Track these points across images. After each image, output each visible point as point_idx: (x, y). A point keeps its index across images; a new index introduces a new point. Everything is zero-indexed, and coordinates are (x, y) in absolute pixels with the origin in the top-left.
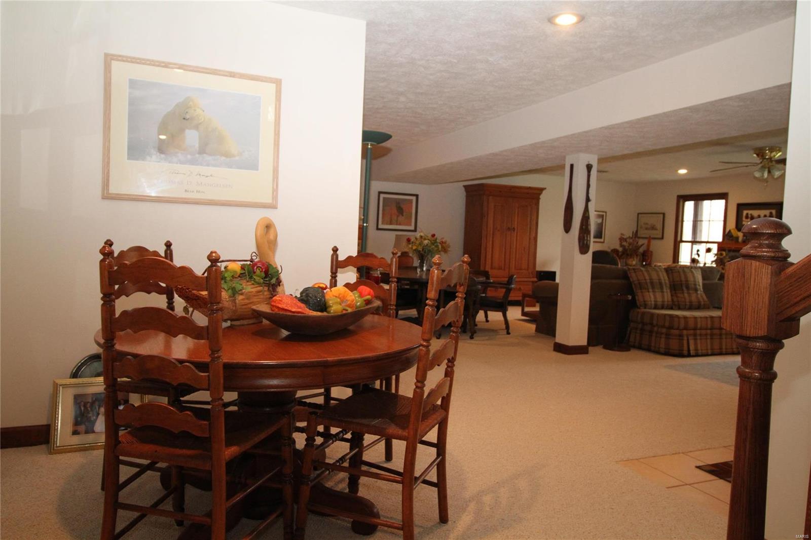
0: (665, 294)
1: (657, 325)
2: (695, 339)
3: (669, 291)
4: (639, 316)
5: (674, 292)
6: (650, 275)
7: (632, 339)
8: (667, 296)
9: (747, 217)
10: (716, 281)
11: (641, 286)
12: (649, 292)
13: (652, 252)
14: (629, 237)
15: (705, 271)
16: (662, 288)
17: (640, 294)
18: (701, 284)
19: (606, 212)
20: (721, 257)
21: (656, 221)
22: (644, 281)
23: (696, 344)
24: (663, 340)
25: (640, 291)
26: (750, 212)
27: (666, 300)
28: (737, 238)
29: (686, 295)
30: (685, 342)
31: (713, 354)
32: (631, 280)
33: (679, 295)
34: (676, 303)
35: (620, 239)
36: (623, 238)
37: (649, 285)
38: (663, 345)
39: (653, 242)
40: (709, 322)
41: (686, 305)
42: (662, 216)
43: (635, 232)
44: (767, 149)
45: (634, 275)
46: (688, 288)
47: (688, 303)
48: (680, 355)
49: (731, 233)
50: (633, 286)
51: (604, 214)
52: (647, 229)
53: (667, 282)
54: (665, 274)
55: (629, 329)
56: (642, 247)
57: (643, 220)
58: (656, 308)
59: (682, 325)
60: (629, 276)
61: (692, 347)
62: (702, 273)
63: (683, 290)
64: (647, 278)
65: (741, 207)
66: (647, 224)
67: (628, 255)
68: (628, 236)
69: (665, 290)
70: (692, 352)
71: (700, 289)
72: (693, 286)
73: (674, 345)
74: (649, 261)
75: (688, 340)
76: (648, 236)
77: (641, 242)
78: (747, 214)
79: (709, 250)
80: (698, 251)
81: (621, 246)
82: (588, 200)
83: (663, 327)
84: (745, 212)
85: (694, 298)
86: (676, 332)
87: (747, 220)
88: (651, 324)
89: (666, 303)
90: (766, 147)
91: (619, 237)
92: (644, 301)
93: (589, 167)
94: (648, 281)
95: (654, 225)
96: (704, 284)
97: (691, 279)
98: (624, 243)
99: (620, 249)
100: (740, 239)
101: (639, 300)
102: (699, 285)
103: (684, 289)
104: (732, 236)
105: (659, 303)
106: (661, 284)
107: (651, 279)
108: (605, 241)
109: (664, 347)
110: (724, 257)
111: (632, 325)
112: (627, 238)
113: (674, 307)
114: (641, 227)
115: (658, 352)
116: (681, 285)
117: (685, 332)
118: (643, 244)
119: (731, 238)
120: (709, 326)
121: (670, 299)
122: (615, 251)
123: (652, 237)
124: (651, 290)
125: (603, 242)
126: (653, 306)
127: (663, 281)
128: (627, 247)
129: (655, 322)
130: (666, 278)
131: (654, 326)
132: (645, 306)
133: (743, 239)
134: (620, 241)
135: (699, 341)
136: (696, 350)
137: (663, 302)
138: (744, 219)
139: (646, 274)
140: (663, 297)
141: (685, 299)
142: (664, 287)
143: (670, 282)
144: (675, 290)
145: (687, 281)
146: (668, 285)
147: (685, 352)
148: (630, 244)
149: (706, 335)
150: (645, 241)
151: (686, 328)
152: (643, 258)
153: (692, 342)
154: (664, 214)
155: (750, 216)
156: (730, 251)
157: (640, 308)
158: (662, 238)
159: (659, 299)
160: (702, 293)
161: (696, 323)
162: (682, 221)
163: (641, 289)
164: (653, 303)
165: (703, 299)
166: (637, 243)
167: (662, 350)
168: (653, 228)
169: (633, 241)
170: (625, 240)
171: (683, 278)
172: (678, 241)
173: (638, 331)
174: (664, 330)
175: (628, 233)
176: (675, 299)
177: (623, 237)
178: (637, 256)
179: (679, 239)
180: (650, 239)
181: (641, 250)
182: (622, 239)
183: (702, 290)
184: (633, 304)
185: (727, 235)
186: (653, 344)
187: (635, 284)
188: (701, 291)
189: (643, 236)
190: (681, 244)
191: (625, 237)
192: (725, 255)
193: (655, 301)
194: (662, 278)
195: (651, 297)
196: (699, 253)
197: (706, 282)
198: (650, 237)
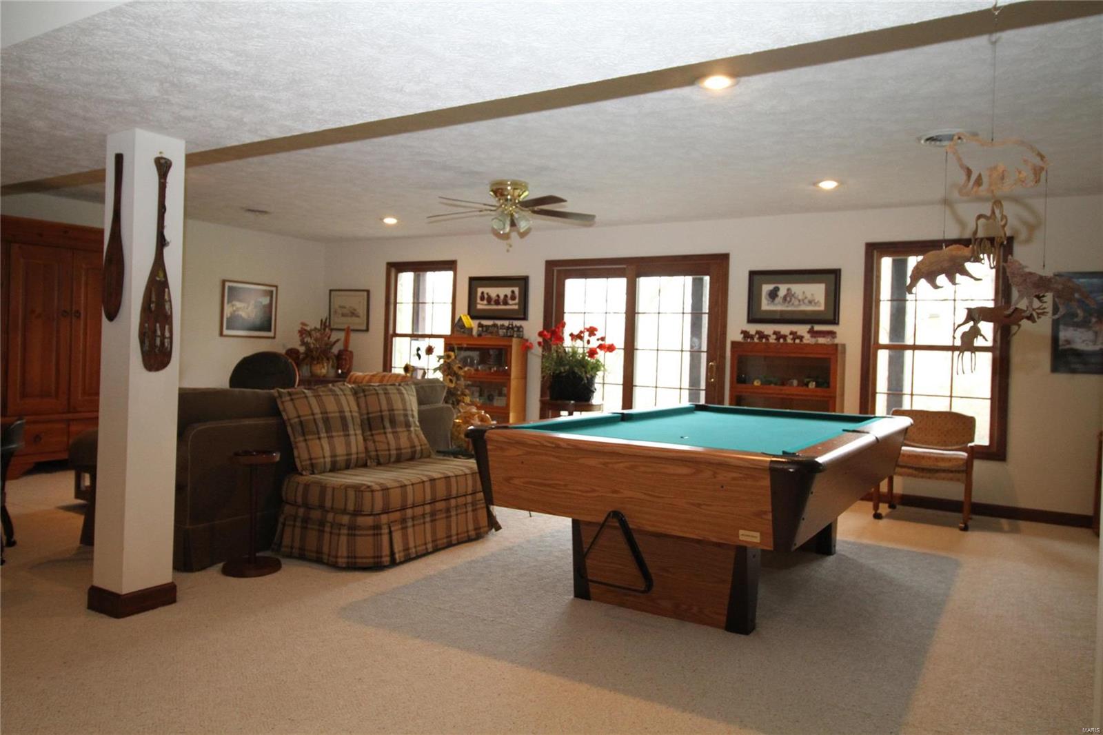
0: (353, 438)
1: (332, 508)
2: (404, 528)
3: (359, 432)
4: (300, 489)
5: (369, 433)
6: (321, 404)
7: (286, 541)
8: (356, 441)
9: (482, 298)
10: (441, 404)
11: (303, 428)
12: (319, 438)
13: (351, 352)
14: (316, 329)
15: (422, 387)
16: (345, 427)
17: (302, 445)
18: (416, 414)
19: (276, 287)
20: (448, 361)
21: (357, 303)
22: (311, 417)
23: (405, 537)
24: (344, 539)
25: (301, 439)
26: (486, 290)
27: (354, 450)
28: (471, 329)
29: (390, 436)
30: (385, 539)
31: (436, 550)
32: (285, 417)
33: (377, 438)
34: (373, 453)
35: (300, 332)
36: (305, 330)
37: (321, 425)
38: (343, 551)
39: (353, 336)
40: (428, 491)
41: (390, 455)
42: (365, 293)
43: (324, 320)
44: (509, 183)
45: (289, 406)
46: (393, 422)
47: (394, 452)
48: (376, 566)
49: (462, 322)
50: (289, 429)
51: (274, 289)
52: (343, 315)
53: (356, 414)
54: (352, 399)
55: (281, 520)
56: (337, 345)
57: (339, 301)
58: (334, 468)
59: (379, 506)
60: (281, 408)
61: (398, 547)
62: (417, 391)
63: (384, 428)
64: (317, 410)
65: (475, 282)
66: (344, 307)
67: (313, 358)
68: (313, 327)
69: (352, 432)
70: (399, 556)
71: (415, 423)
72: (402, 418)
73: (364, 547)
74: (348, 366)
75: (390, 533)
76: (345, 327)
77: (335, 336)
78: (483, 293)
79: (430, 351)
80: (418, 349)
81: (303, 343)
82: (162, 242)
83: (344, 512)
84: (480, 290)
85: (404, 442)
86: (369, 521)
87: (482, 302)
88: (322, 507)
89: (354, 457)
90: (508, 181)
91: (299, 327)
92: (311, 459)
93: (163, 166)
94: (319, 416)
95: (355, 310)
96: (420, 412)
97: (398, 405)
98: (308, 339)
99: (302, 349)
100: (475, 332)
101: (299, 457)
102: (413, 416)
103: (387, 424)
104: (463, 326)
105: (341, 459)
106: (343, 419)
107: (324, 412)
108: (277, 336)
109: (345, 554)
110: (453, 360)
111: (287, 509)
112: (311, 330)
113: (369, 463)
114: (336, 312)
115: (335, 566)
116: (382, 418)
117: (384, 519)
118: (338, 340)
119: (463, 330)
120: (428, 498)
121: (361, 448)
122: (292, 352)
123: (352, 328)
124: (323, 435)
125: (274, 338)
126: (328, 466)
127: (348, 414)
128: (312, 346)
129: (328, 504)
130: (355, 408)
131: (328, 512)
132: (313, 469)
133: (478, 331)
134: (301, 335)
135: (410, 530)
136: (406, 549)
137: (349, 454)
138: (479, 301)
139: (313, 401)
140: (348, 444)
141: (388, 444)
142: (351, 426)
143: (361, 414)
144: (371, 430)
145: (391, 410)
146: (358, 421)
147: (386, 560)
148: (316, 340)
149: (423, 515)
150: (342, 335)
151: (386, 511)
152: (338, 365)
153: (397, 537)
154: (368, 292)
155: (486, 296)
156: (460, 349)
157: (302, 475)
158: (367, 330)
159: (341, 450)
160: (419, 429)
161: (404, 496)
162: (396, 303)
163: (304, 434)
164: (328, 460)
165: (419, 440)
166: (329, 338)
167: (342, 561)
168: (353, 314)
169: (321, 334)
170: (309, 334)
171: (384, 406)
172: (390, 336)
173: (298, 524)
174: (345, 519)
175: (314, 323)
176: (371, 445)
177: (306, 328)
178: (328, 359)
179: (391, 331)
180: (348, 331)
181: (335, 350)
182: (303, 332)
183: (418, 424)
184: (289, 466)
185: (457, 325)
186: (325, 549)
187: (291, 425)
188: (416, 426)
189: (339, 327)
190: (394, 339)
191: (308, 328)
192: (453, 357)
193: (333, 456)
194: (346, 409)
195: (323, 448)
196: (419, 352)
197: (424, 407)
198: (349, 327)
